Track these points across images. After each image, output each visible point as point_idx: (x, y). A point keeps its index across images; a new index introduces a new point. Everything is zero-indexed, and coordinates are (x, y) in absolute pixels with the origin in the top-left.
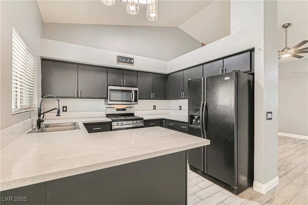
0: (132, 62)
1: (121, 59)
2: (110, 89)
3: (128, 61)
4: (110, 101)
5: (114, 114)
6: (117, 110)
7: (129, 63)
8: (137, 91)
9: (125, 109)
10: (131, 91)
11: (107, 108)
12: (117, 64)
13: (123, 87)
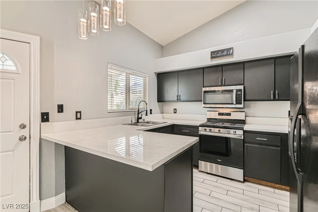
0: (231, 52)
1: (214, 55)
2: (204, 91)
3: (225, 53)
4: (204, 104)
5: (216, 119)
6: (220, 114)
7: (227, 55)
8: (242, 89)
9: (231, 113)
10: (231, 91)
11: (207, 111)
12: (211, 61)
13: (222, 87)
